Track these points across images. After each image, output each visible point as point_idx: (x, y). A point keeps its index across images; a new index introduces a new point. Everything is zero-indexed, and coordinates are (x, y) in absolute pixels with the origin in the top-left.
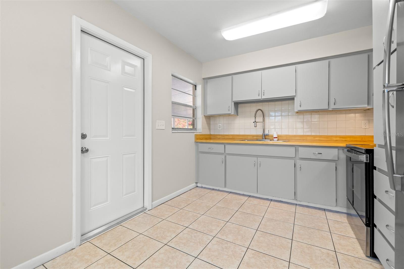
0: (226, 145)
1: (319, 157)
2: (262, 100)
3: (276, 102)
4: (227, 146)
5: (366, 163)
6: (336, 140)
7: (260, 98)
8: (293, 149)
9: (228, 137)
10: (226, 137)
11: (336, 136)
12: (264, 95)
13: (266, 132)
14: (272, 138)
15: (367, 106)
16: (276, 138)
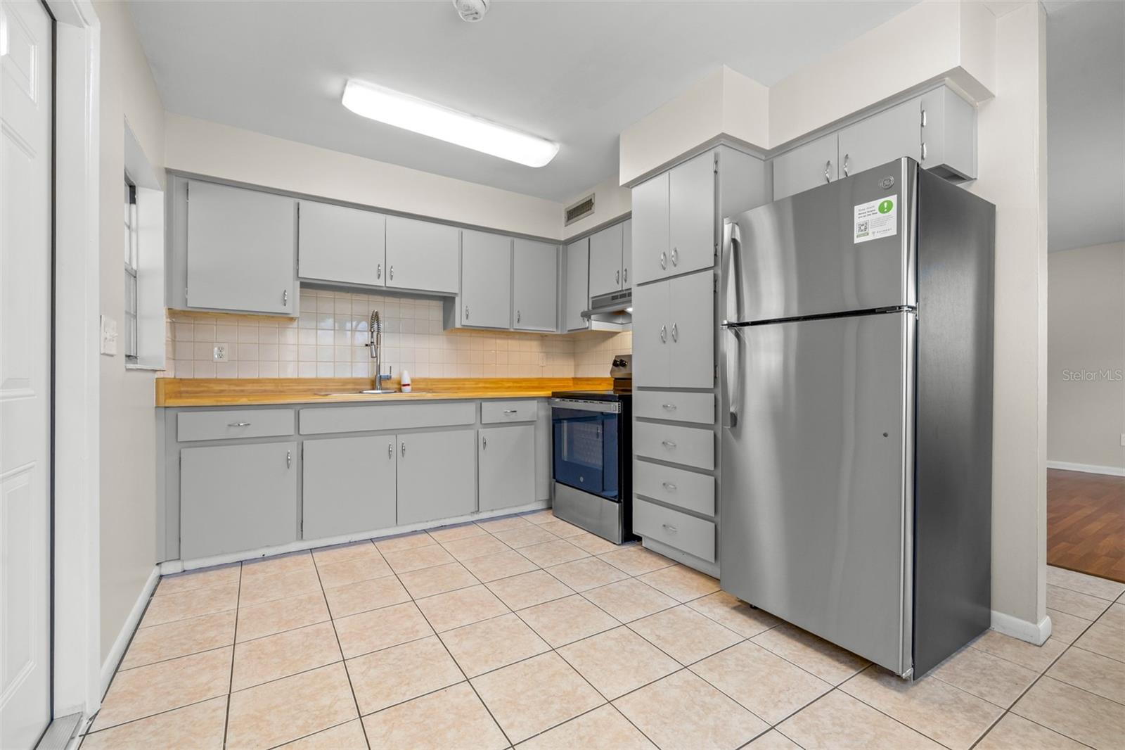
0: (302, 409)
1: (514, 418)
2: (385, 289)
3: (402, 299)
4: (304, 414)
5: (618, 414)
6: (509, 387)
7: (380, 283)
8: (472, 407)
9: (256, 387)
10: (249, 387)
11: (508, 380)
12: (391, 279)
13: (384, 372)
14: (400, 387)
15: (555, 330)
16: (408, 385)
